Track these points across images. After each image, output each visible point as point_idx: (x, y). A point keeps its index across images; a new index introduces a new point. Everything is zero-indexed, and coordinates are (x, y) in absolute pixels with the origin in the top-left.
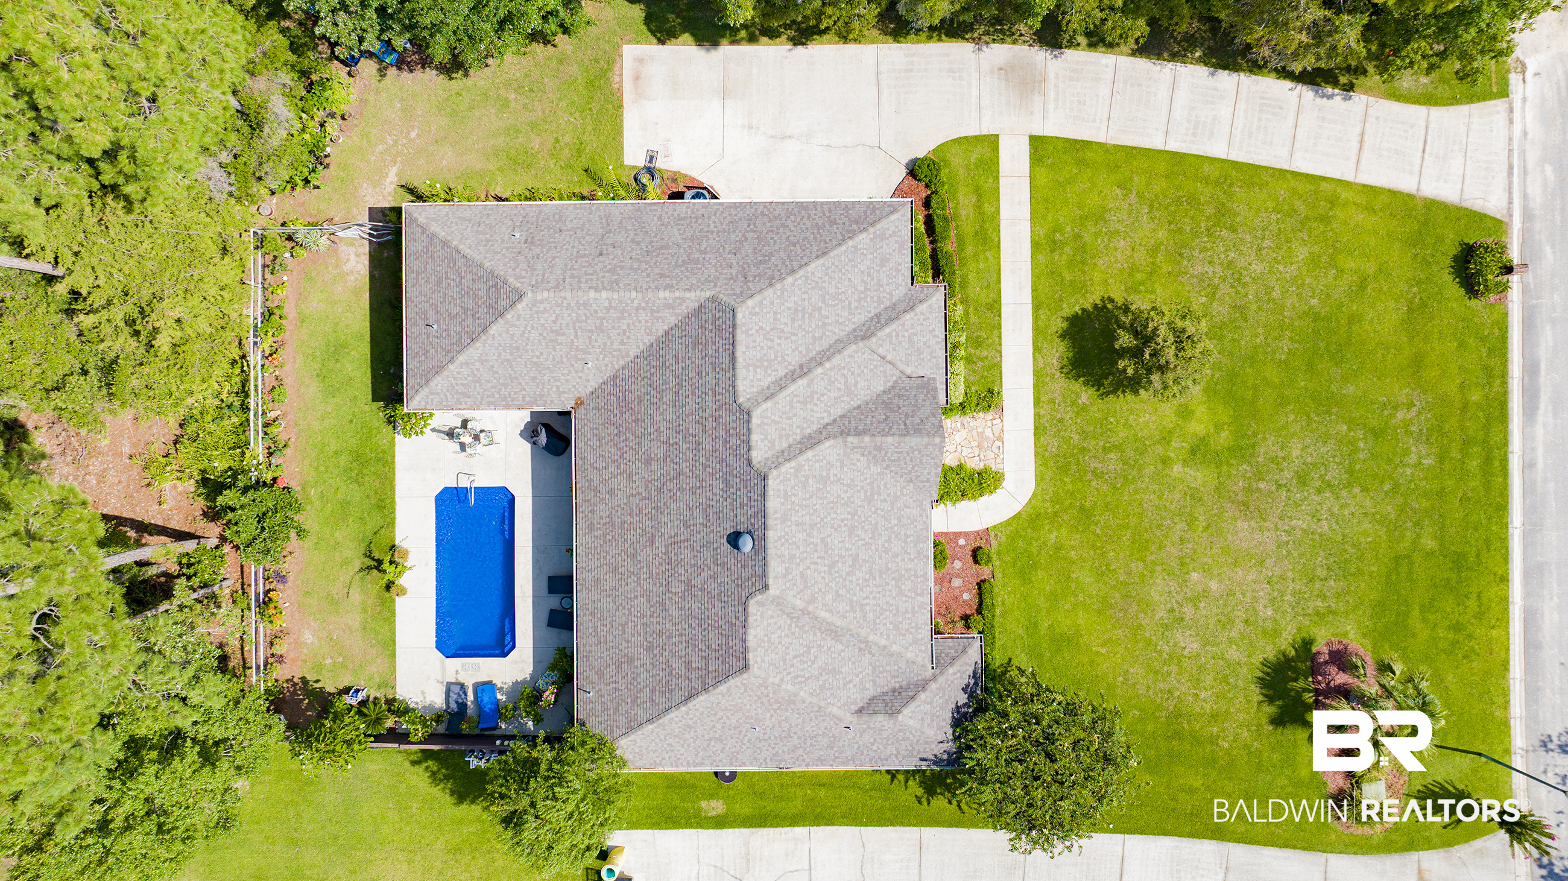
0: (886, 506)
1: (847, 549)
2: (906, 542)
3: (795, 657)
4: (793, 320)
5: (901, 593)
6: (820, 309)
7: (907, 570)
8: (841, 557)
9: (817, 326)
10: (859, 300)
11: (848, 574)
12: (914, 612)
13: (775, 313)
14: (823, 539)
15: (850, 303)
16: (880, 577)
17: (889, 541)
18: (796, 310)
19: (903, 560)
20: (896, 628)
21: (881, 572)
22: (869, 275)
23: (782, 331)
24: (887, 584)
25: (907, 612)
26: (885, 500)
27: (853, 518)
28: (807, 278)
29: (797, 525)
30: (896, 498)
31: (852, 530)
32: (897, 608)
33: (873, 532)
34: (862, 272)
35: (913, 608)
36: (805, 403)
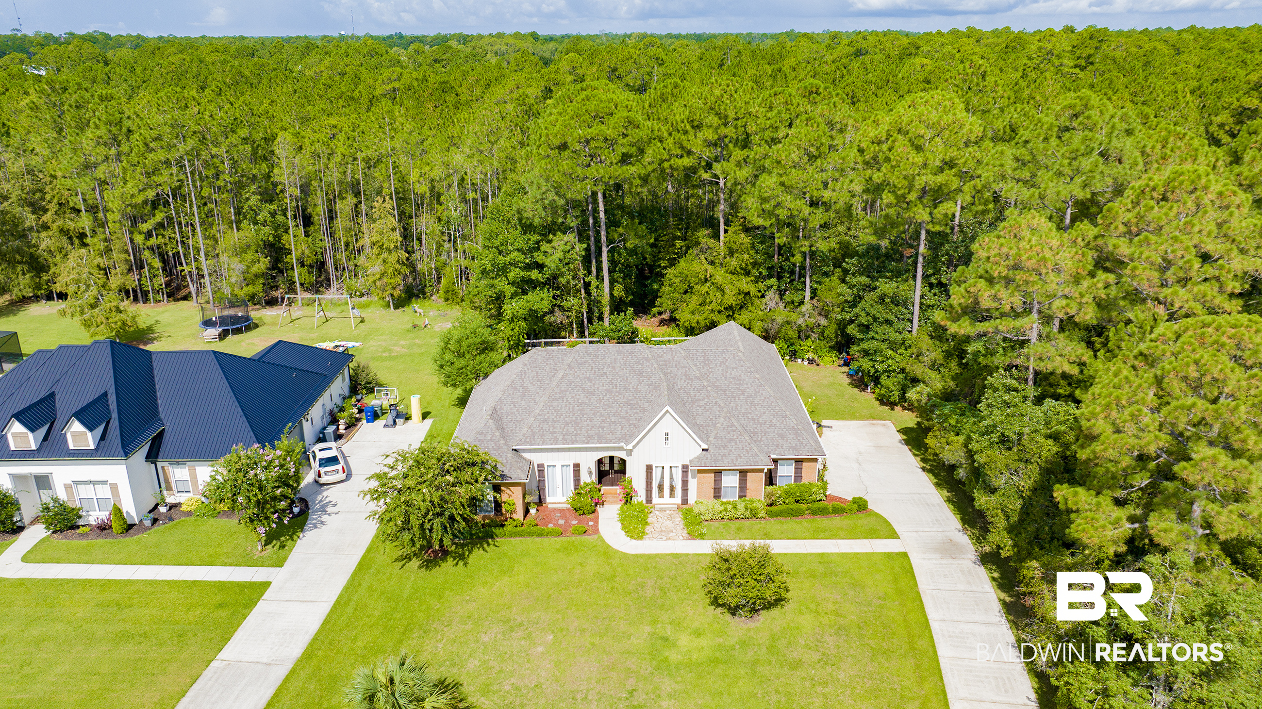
0: (623, 414)
1: (598, 388)
2: (600, 427)
3: (537, 373)
4: (734, 378)
5: (567, 424)
6: (743, 394)
7: (581, 428)
8: (594, 385)
9: (733, 393)
10: (754, 420)
11: (583, 389)
12: (552, 433)
13: (736, 368)
14: (605, 373)
15: (750, 413)
16: (579, 410)
17: (601, 415)
18: (740, 380)
19: (588, 425)
20: (545, 420)
21: (583, 410)
22: (771, 426)
23: (727, 372)
24: (574, 414)
25: (554, 428)
26: (627, 413)
27: (617, 392)
28: (760, 386)
29: (615, 360)
30: (628, 420)
31: (609, 391)
32: (558, 421)
33: (607, 405)
34: (771, 421)
35: (555, 432)
36: (686, 375)
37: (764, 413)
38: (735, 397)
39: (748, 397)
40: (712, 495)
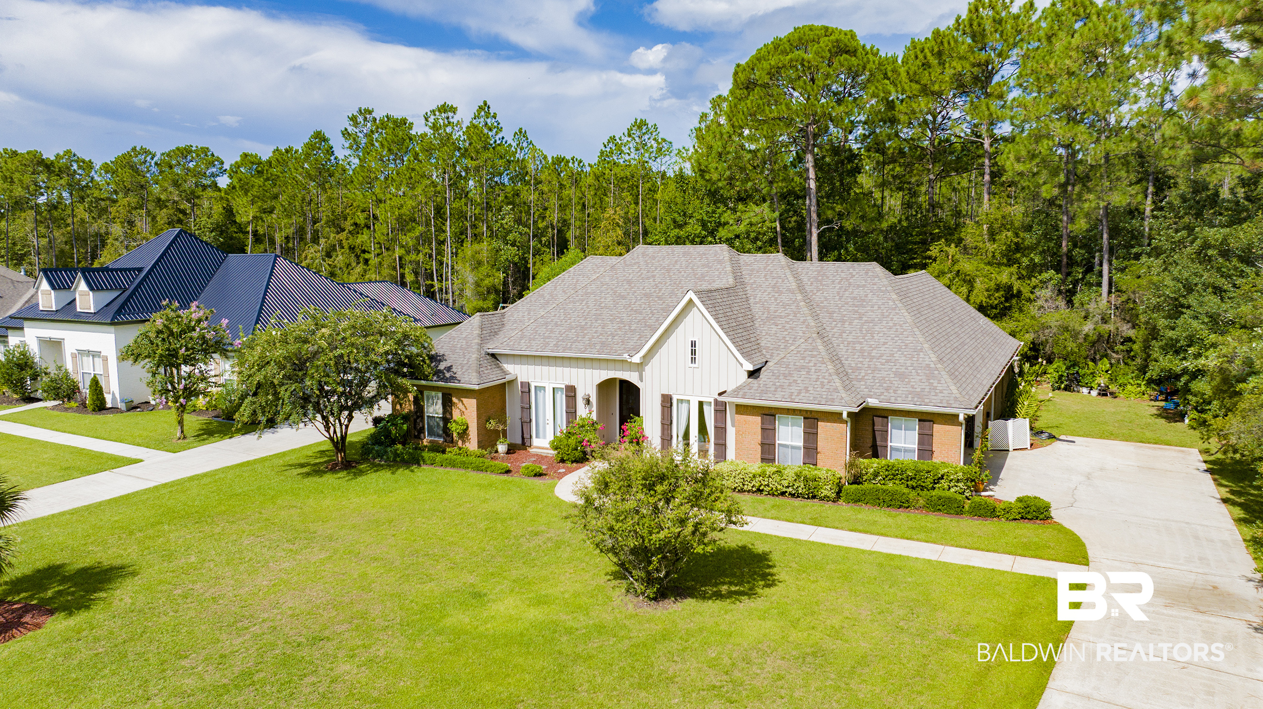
1: (634, 292)
2: (611, 334)
4: (854, 298)
5: (571, 328)
6: (860, 318)
7: (585, 335)
8: (632, 288)
10: (862, 351)
11: (615, 292)
12: (545, 338)
13: (864, 286)
14: (654, 276)
15: (861, 343)
17: (621, 322)
18: (864, 301)
19: (596, 332)
20: (546, 324)
21: (600, 315)
29: (677, 262)
31: (647, 295)
33: (636, 310)
35: (550, 337)
37: (885, 343)
38: (844, 322)
39: (867, 322)
40: (759, 455)
